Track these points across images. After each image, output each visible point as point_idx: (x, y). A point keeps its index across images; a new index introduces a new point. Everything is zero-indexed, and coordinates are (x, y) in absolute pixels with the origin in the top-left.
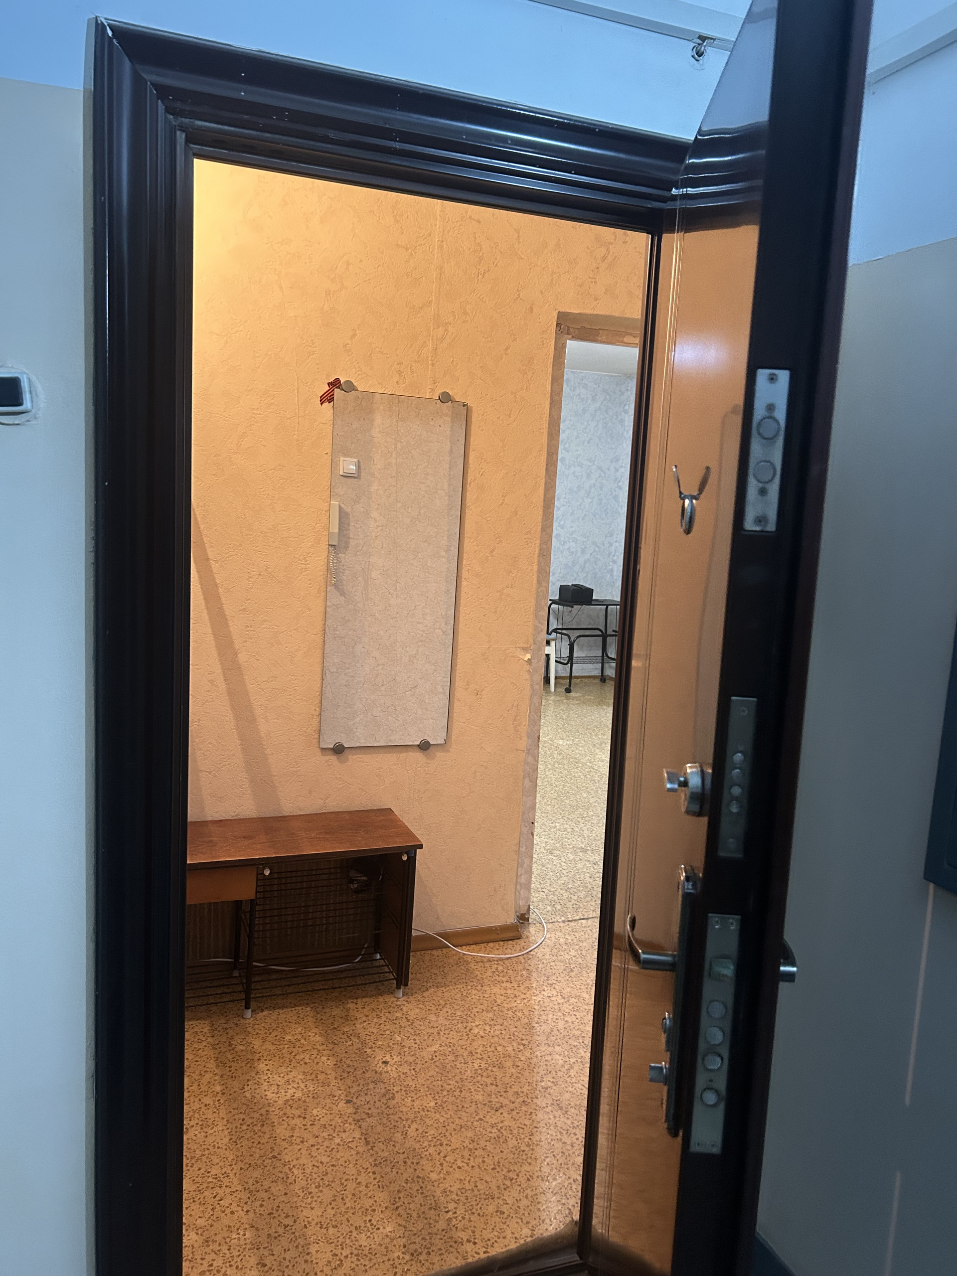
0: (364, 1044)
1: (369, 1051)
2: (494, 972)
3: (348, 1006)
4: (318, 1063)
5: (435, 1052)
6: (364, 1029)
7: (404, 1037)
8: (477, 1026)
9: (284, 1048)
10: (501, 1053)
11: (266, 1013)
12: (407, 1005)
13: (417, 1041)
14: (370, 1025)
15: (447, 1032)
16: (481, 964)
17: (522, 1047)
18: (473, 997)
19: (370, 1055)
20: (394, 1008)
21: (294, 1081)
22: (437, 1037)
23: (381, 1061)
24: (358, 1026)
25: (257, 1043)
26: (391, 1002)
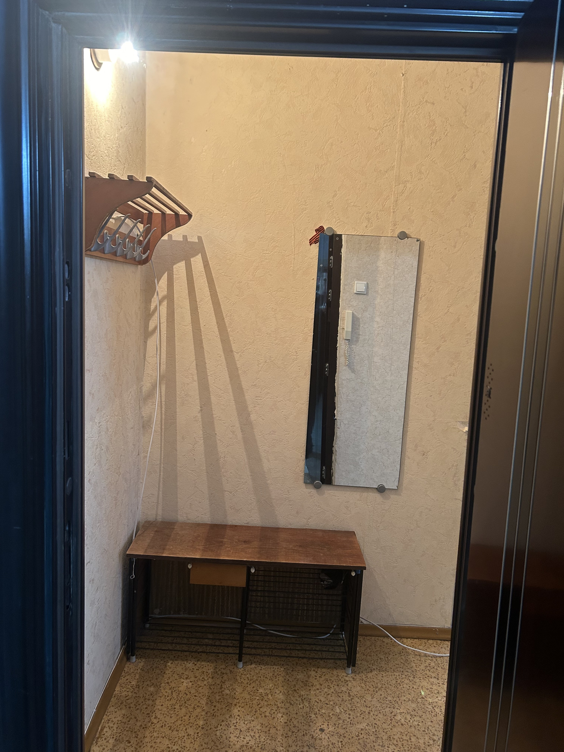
0: (311, 710)
1: (313, 716)
2: (426, 666)
3: (310, 673)
4: (274, 718)
5: (362, 729)
6: (316, 695)
7: (342, 710)
8: (401, 713)
9: (255, 699)
10: (413, 744)
11: (253, 666)
12: (353, 682)
13: (351, 717)
14: (321, 694)
15: (376, 713)
16: (419, 657)
17: (431, 742)
18: (405, 686)
19: (313, 720)
20: (342, 682)
21: (253, 730)
22: (367, 716)
23: (320, 728)
24: (312, 692)
25: (239, 690)
26: (341, 676)
